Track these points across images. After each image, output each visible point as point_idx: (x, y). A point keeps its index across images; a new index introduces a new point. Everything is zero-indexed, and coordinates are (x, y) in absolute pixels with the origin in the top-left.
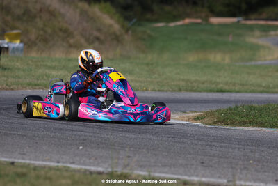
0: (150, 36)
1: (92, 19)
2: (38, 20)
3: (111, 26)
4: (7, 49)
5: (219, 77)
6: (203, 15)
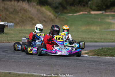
0: (66, 19)
1: (42, 13)
2: (20, 13)
3: (50, 15)
4: (7, 25)
5: (95, 36)
6: (88, 10)
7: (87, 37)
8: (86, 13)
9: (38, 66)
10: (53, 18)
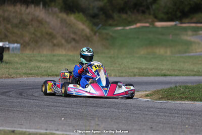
0: (111, 36)
1: (69, 25)
2: (30, 26)
3: (83, 30)
4: (9, 48)
5: (163, 65)
6: (150, 20)
7: (147, 67)
8: (147, 25)
9: (63, 119)
10: (88, 35)
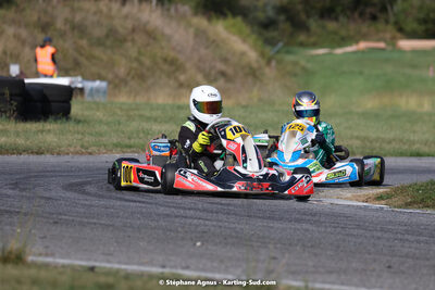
0: (304, 69)
1: (214, 43)
2: (129, 44)
3: (243, 54)
4: (82, 90)
5: (414, 132)
6: (388, 36)
7: (382, 136)
8: (382, 45)
9: (199, 244)
10: (255, 65)
